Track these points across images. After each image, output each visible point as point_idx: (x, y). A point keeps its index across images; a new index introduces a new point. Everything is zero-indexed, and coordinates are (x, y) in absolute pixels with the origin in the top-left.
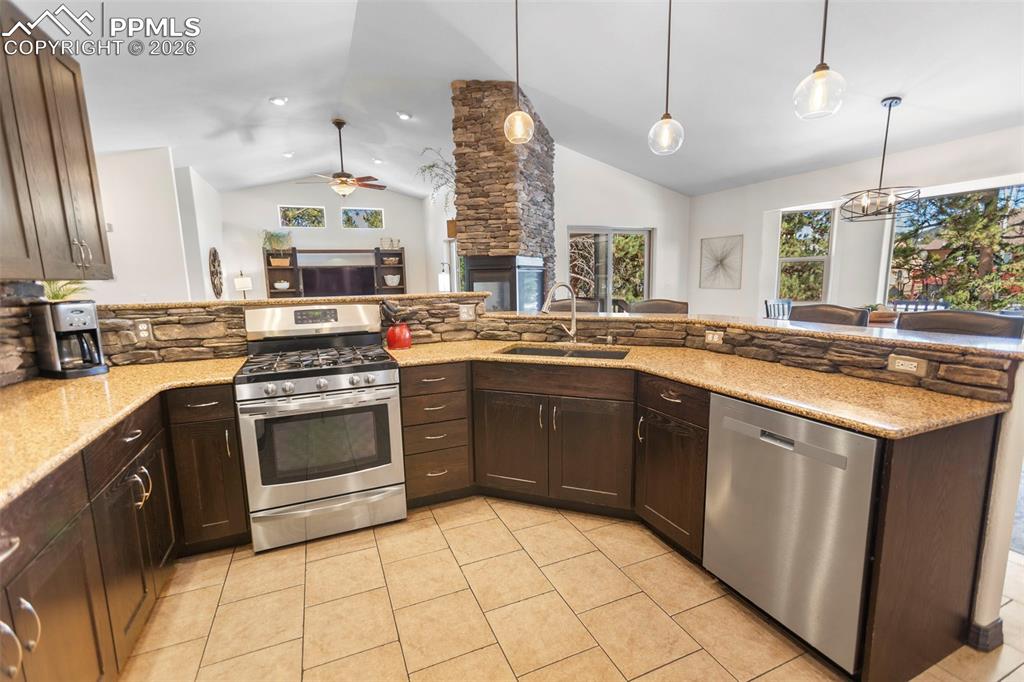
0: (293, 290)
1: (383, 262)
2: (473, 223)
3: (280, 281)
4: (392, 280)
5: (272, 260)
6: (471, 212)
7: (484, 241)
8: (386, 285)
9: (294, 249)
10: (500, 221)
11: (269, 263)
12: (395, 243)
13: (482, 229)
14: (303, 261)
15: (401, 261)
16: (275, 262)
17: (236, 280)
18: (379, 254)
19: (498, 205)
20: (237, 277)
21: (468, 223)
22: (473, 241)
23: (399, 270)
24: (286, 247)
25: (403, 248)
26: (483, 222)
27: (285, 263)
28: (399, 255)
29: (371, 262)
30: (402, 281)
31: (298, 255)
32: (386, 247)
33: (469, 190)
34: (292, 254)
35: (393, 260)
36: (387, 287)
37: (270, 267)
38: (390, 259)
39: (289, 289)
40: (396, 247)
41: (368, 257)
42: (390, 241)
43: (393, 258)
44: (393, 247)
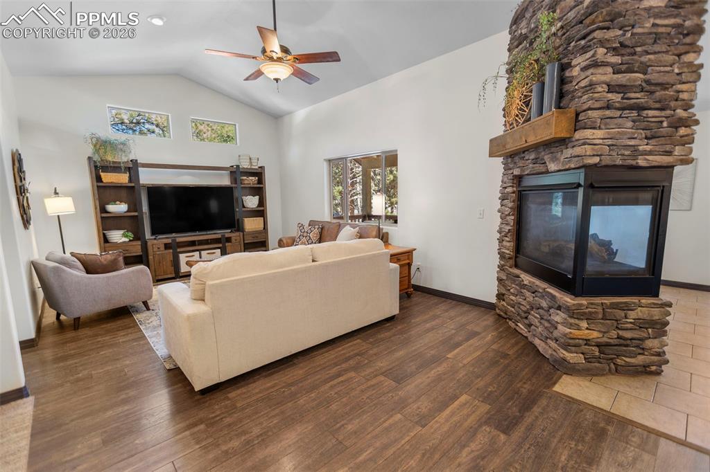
0: (133, 214)
1: (239, 181)
2: (618, 113)
3: (114, 201)
4: (251, 202)
5: (102, 174)
6: (615, 97)
7: (632, 142)
8: (244, 206)
9: (135, 162)
10: (664, 113)
11: (99, 179)
12: (254, 161)
13: (630, 124)
14: (147, 178)
15: (261, 181)
16: (108, 178)
19: (664, 86)
21: (608, 113)
22: (610, 142)
23: (259, 191)
24: (123, 159)
25: (262, 167)
26: (635, 113)
27: (123, 178)
28: (259, 174)
29: (224, 181)
30: (262, 203)
31: (140, 169)
32: (245, 165)
33: (616, 59)
34: (132, 168)
35: (252, 180)
36: (246, 209)
37: (101, 184)
38: (250, 178)
39: (127, 212)
40: (255, 166)
41: (222, 175)
42: (248, 158)
43: (253, 178)
44: (251, 165)
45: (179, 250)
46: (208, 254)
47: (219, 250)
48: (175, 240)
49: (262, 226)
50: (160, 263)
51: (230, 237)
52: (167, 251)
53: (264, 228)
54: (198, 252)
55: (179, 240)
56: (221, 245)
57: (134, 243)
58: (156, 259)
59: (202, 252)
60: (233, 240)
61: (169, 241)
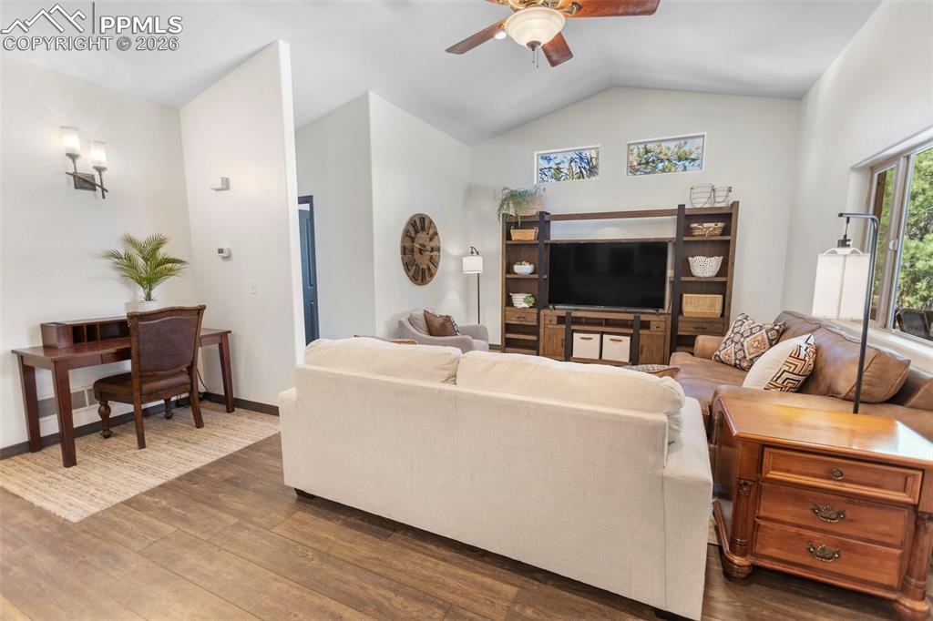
0: (536, 276)
1: (689, 231)
3: (521, 262)
4: (705, 266)
5: (512, 231)
8: (690, 274)
9: (542, 214)
11: (508, 237)
12: (722, 194)
14: (559, 233)
15: (727, 230)
16: (517, 235)
17: (466, 260)
18: (686, 218)
20: (466, 255)
23: (723, 247)
24: (532, 211)
25: (736, 204)
27: (529, 235)
28: (727, 217)
29: (665, 230)
30: (725, 269)
31: (552, 222)
32: (700, 202)
34: (543, 221)
35: (710, 228)
36: (693, 279)
37: (509, 242)
38: (705, 225)
39: (532, 274)
40: (721, 202)
41: (662, 223)
42: (710, 189)
43: (713, 225)
44: (715, 202)
45: (573, 327)
46: (612, 340)
47: (629, 338)
48: (570, 313)
49: (718, 311)
50: (550, 339)
51: (649, 322)
52: (559, 326)
53: (722, 315)
54: (598, 336)
55: (575, 314)
56: (631, 331)
57: (531, 310)
58: (547, 333)
59: (605, 336)
60: (653, 326)
61: (563, 313)
